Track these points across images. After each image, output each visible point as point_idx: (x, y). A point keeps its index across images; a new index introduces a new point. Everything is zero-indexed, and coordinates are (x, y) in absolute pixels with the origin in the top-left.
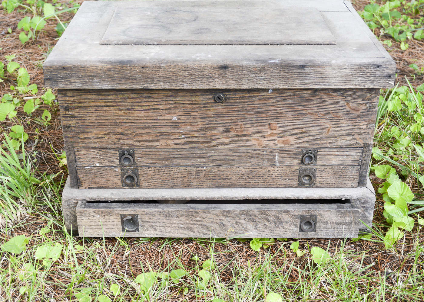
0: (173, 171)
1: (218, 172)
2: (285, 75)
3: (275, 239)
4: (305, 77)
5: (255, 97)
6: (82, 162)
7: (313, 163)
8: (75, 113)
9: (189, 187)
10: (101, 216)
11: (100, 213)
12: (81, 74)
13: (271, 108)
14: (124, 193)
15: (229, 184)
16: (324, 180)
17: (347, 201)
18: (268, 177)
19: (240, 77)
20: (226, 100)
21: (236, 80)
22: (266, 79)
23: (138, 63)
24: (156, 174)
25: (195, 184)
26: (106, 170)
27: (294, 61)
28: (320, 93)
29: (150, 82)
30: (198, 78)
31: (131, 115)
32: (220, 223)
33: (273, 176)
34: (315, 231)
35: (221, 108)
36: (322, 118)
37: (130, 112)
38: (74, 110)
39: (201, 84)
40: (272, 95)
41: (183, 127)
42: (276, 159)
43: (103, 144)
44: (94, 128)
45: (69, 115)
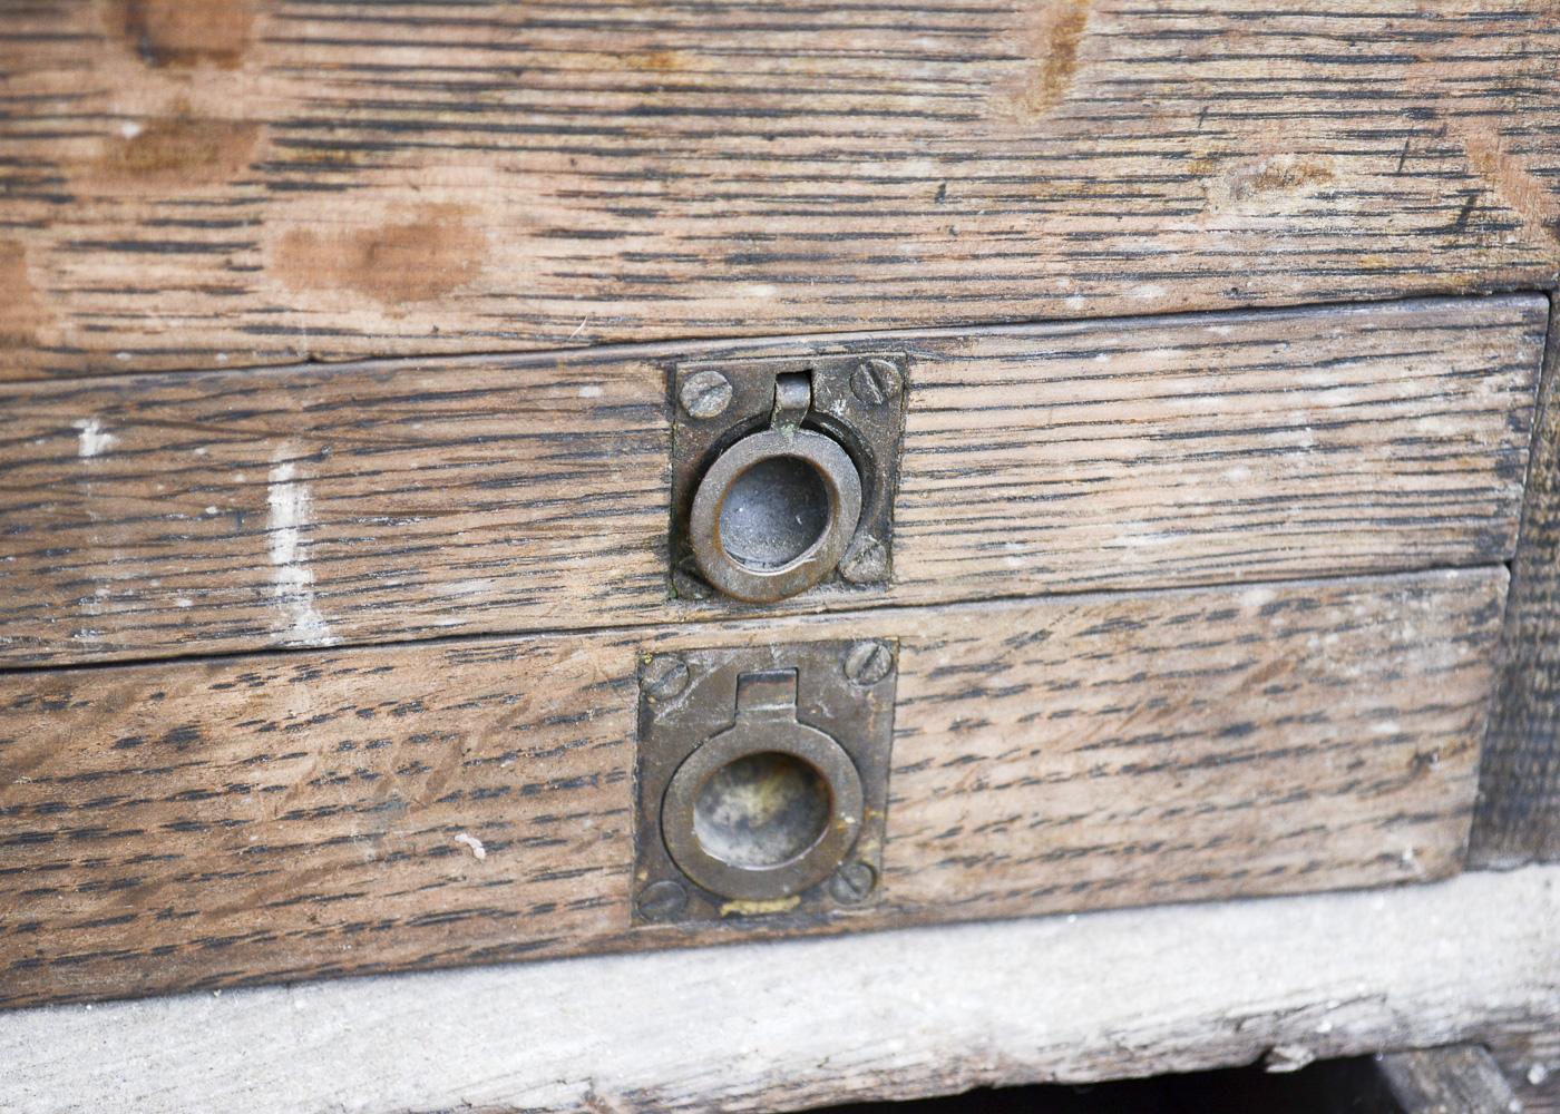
7: (837, 576)
16: (1010, 802)
18: (183, 826)
33: (246, 806)
42: (285, 545)
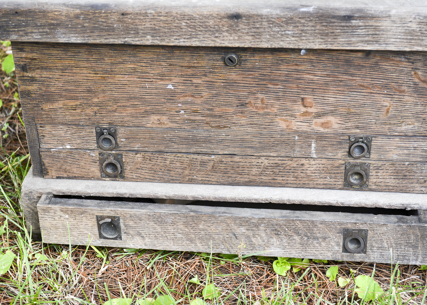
0: (169, 160)
1: (232, 163)
2: (323, 30)
3: (311, 260)
4: (352, 33)
5: (282, 60)
6: (48, 142)
7: (364, 157)
8: (36, 74)
9: (191, 181)
10: (70, 216)
11: (69, 212)
12: (39, 21)
13: (305, 76)
14: (103, 187)
15: (247, 180)
16: (381, 180)
17: (414, 212)
18: (302, 173)
19: (258, 31)
20: (240, 63)
21: (252, 35)
22: (295, 35)
23: (116, 8)
24: (146, 162)
25: (200, 179)
26: (79, 154)
27: (336, 9)
28: (375, 56)
29: (133, 36)
30: (199, 31)
31: (110, 80)
32: (231, 235)
33: (308, 171)
34: (365, 253)
35: (233, 75)
36: (378, 92)
37: (109, 76)
38: (34, 70)
39: (203, 39)
40: (306, 57)
41: (182, 99)
42: (313, 149)
43: (74, 118)
44: (61, 96)
45: (27, 77)
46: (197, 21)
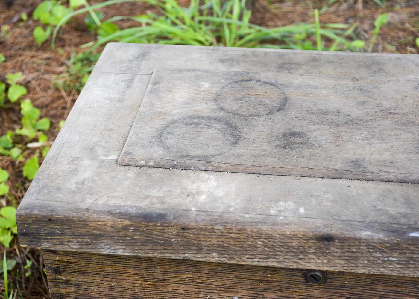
8: (72, 278)
12: (78, 231)
19: (353, 255)
20: (326, 280)
21: (346, 260)
22: (400, 262)
23: (175, 221)
29: (195, 252)
30: (279, 251)
31: (162, 289)
35: (316, 292)
37: (161, 284)
38: (69, 273)
39: (284, 260)
45: (60, 279)
46: (276, 241)
